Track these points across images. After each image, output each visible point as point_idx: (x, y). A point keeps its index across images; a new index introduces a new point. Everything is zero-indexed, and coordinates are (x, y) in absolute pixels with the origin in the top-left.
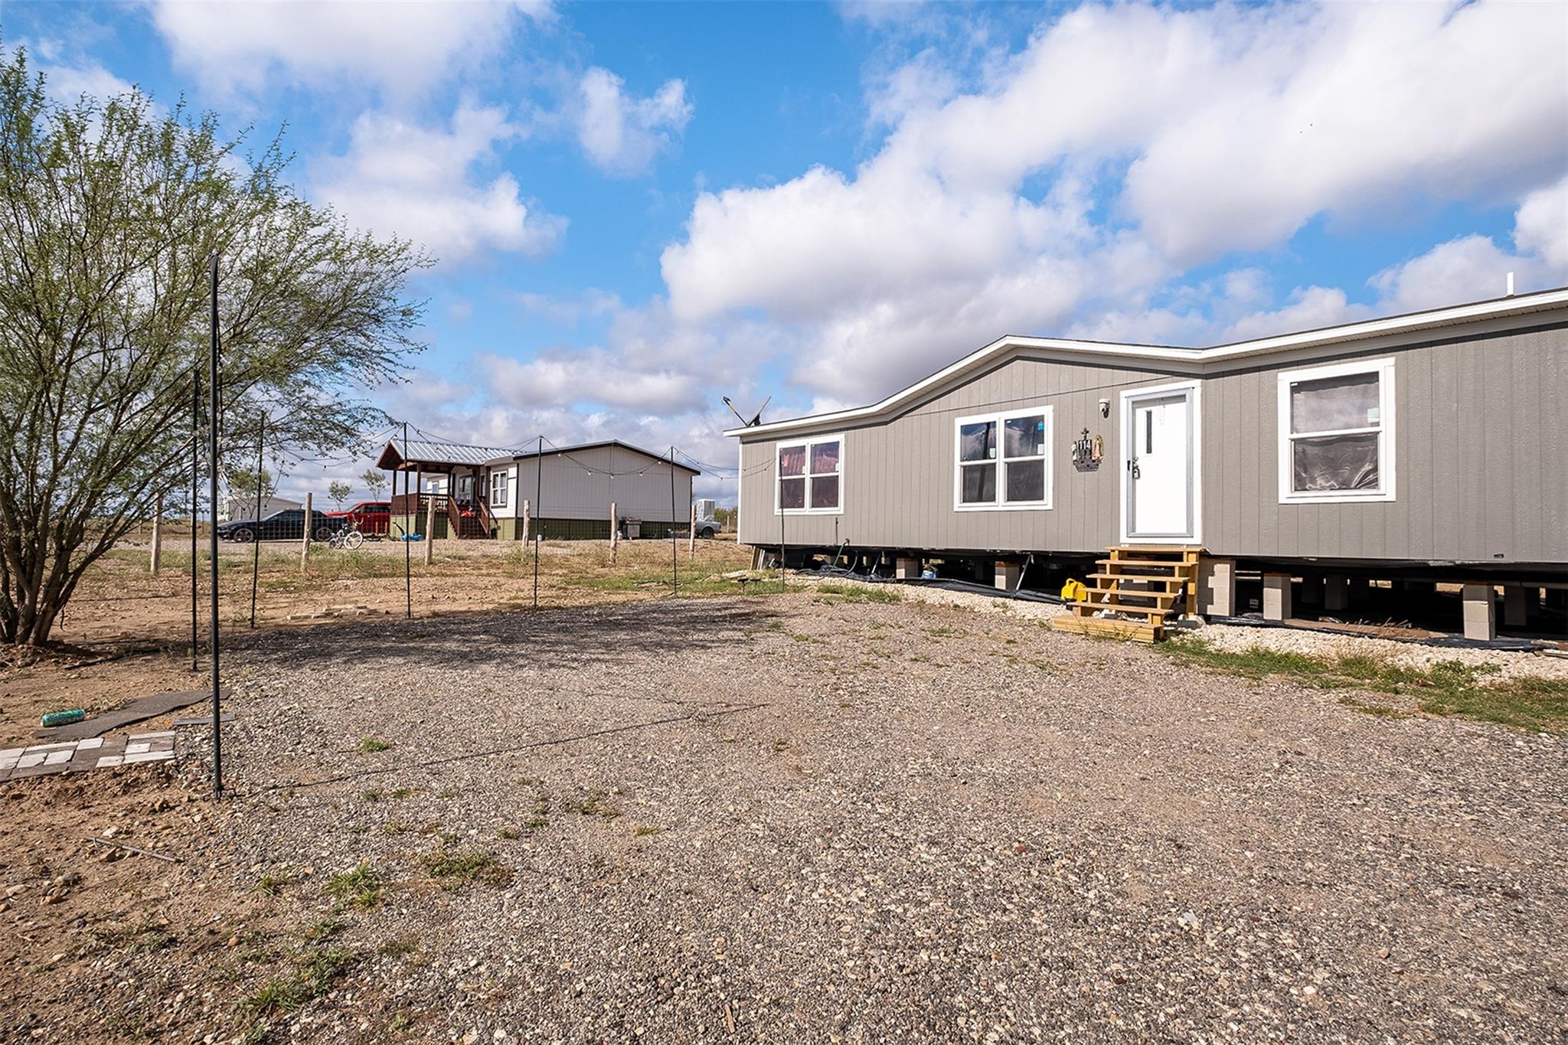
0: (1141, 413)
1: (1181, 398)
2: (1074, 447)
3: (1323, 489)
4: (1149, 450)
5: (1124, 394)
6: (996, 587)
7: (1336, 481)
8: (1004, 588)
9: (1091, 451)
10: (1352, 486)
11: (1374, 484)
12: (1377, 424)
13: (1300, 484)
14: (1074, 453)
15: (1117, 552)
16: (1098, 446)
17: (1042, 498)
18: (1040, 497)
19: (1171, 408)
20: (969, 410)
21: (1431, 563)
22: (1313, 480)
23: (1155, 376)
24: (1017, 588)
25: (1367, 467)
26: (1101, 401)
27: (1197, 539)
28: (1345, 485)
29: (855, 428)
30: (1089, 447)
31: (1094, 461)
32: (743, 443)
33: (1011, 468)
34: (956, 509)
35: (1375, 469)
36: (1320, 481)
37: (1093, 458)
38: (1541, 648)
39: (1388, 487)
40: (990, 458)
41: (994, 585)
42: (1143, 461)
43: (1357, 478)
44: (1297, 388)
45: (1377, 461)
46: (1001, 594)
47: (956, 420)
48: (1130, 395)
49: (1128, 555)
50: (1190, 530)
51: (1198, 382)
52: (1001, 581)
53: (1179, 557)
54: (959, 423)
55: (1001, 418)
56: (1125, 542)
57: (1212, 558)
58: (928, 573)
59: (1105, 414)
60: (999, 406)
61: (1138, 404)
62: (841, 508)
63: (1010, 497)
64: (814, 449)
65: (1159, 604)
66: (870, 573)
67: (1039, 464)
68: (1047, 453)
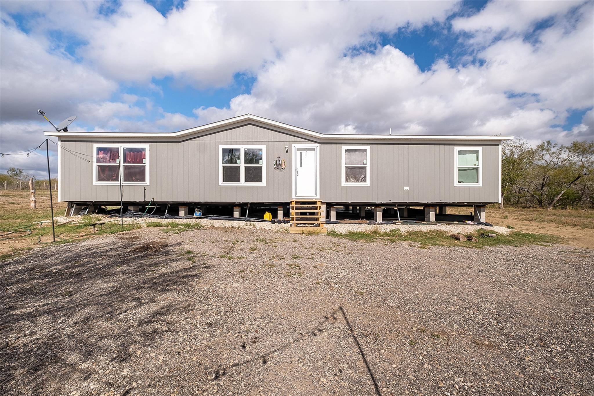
0: (299, 152)
1: (313, 150)
2: (274, 163)
3: (352, 182)
4: (301, 166)
5: (293, 145)
6: (234, 217)
7: (356, 180)
8: (238, 217)
9: (281, 164)
10: (360, 181)
11: (364, 180)
12: (366, 164)
13: (347, 181)
14: (274, 165)
15: (295, 202)
16: (284, 163)
17: (261, 181)
18: (260, 180)
19: (309, 152)
20: (226, 142)
21: (377, 203)
22: (350, 179)
23: (304, 140)
24: (247, 217)
25: (363, 176)
26: (286, 146)
27: (318, 197)
28: (358, 181)
29: (157, 142)
30: (280, 163)
31: (282, 168)
32: (62, 141)
33: (247, 169)
34: (220, 185)
35: (365, 177)
36: (351, 179)
37: (282, 167)
38: (395, 223)
39: (368, 183)
40: (237, 164)
41: (233, 216)
42: (299, 170)
43: (360, 179)
44: (347, 151)
45: (365, 174)
46: (236, 219)
47: (220, 146)
48: (295, 146)
49: (297, 203)
50: (316, 194)
51: (318, 145)
52: (236, 214)
53: (315, 203)
54: (221, 147)
55: (243, 148)
56: (294, 198)
57: (322, 203)
58: (198, 213)
59: (287, 152)
60: (242, 142)
61: (298, 150)
62: (147, 182)
63: (247, 181)
64: (125, 150)
65: (317, 220)
66: (164, 215)
67: (260, 168)
68: (263, 164)
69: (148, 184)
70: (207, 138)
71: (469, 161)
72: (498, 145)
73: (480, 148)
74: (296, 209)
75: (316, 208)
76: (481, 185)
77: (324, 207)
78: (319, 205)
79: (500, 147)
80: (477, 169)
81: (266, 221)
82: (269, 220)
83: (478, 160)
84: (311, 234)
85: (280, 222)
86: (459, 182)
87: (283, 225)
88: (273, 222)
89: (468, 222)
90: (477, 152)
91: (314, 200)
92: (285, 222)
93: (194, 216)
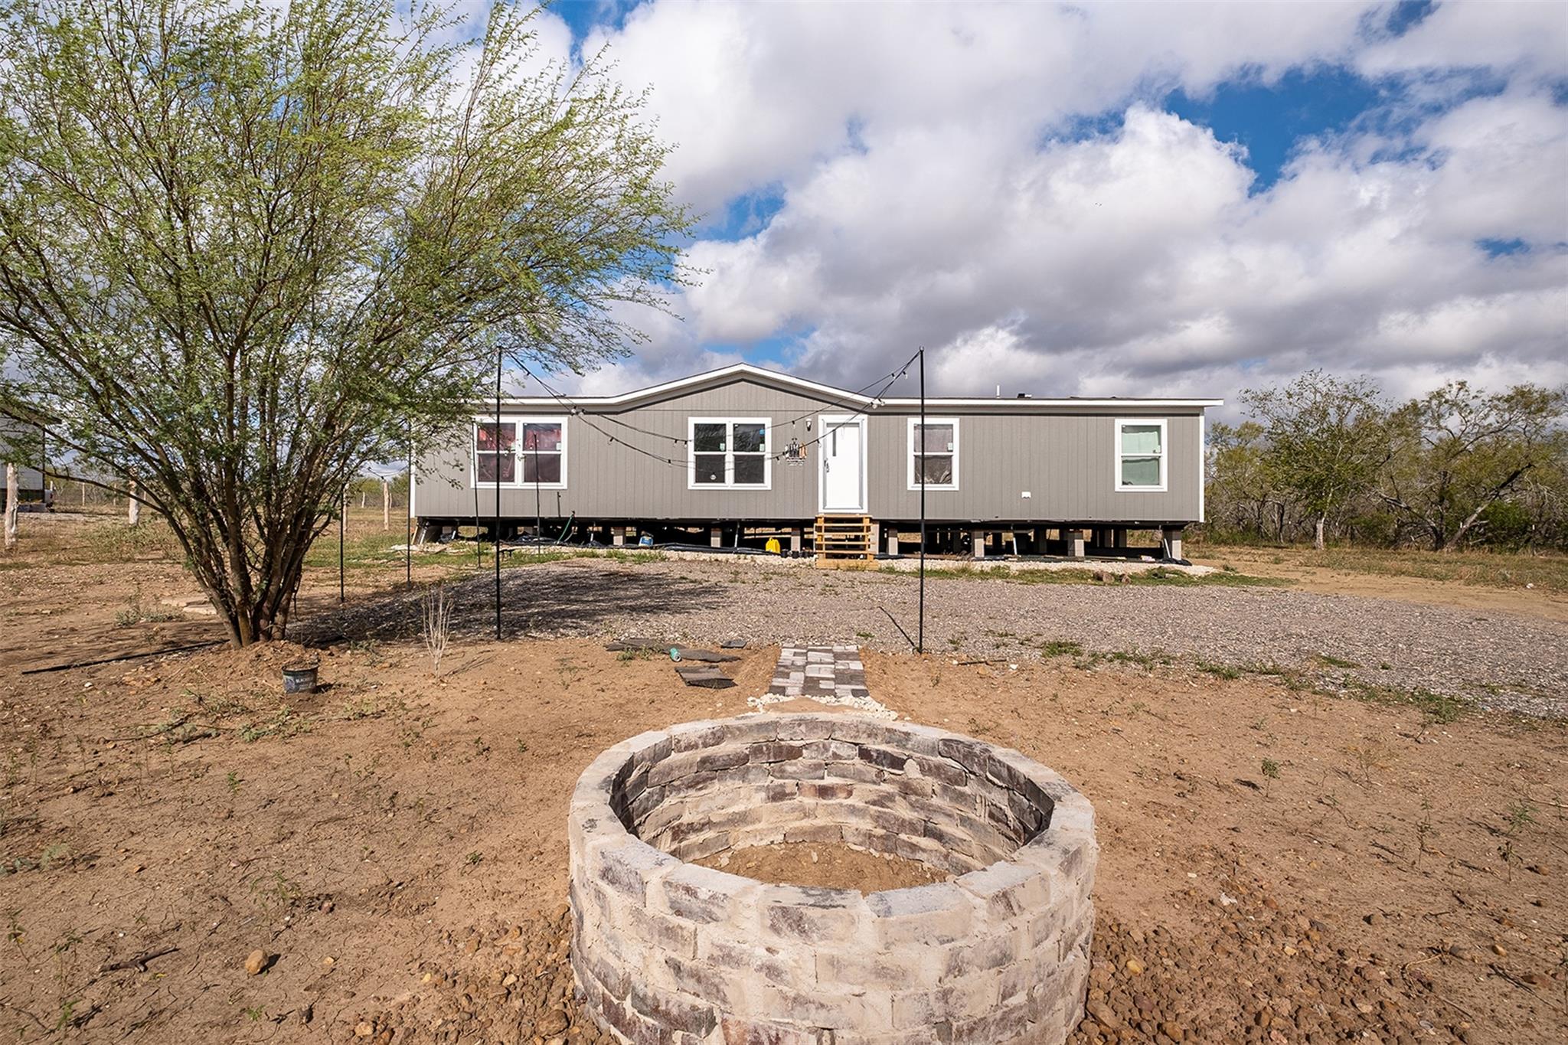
0: (830, 430)
1: (856, 425)
2: (786, 448)
3: (927, 483)
4: (834, 455)
5: (821, 417)
6: (712, 546)
7: (933, 479)
8: (719, 546)
9: (798, 451)
10: (941, 482)
11: (950, 481)
12: (951, 451)
13: (917, 481)
14: (786, 452)
15: (823, 518)
16: (804, 449)
17: (763, 482)
18: (761, 480)
19: (848, 429)
20: (701, 413)
21: (973, 522)
23: (841, 409)
24: (736, 546)
25: (947, 473)
26: (808, 420)
27: (865, 510)
28: (937, 481)
29: (578, 413)
30: (797, 449)
31: (801, 459)
33: (738, 460)
34: (690, 487)
35: (950, 474)
36: (926, 478)
37: (800, 457)
38: (1007, 558)
39: (956, 484)
40: (721, 451)
42: (831, 460)
43: (941, 478)
45: (951, 470)
46: (716, 550)
47: (690, 419)
48: (824, 419)
49: (827, 520)
50: (861, 504)
51: (865, 416)
52: (716, 541)
53: (860, 520)
54: (693, 421)
55: (730, 422)
56: (822, 511)
57: (872, 521)
58: (647, 539)
59: (809, 429)
60: (729, 413)
61: (829, 425)
62: (563, 483)
63: (736, 481)
64: (527, 427)
65: (863, 548)
66: (589, 541)
67: (761, 459)
68: (767, 449)
69: (565, 487)
70: (668, 405)
71: (1143, 446)
72: (1198, 415)
73: (1162, 422)
74: (826, 531)
75: (861, 529)
76: (1166, 490)
77: (875, 528)
78: (866, 523)
79: (1202, 418)
80: (1157, 459)
81: (770, 553)
82: (774, 551)
83: (1160, 443)
84: (850, 569)
85: (795, 555)
86: (1124, 483)
87: (800, 560)
88: (784, 555)
89: (1144, 558)
90: (1158, 428)
91: (858, 516)
92: (804, 555)
93: (640, 545)
